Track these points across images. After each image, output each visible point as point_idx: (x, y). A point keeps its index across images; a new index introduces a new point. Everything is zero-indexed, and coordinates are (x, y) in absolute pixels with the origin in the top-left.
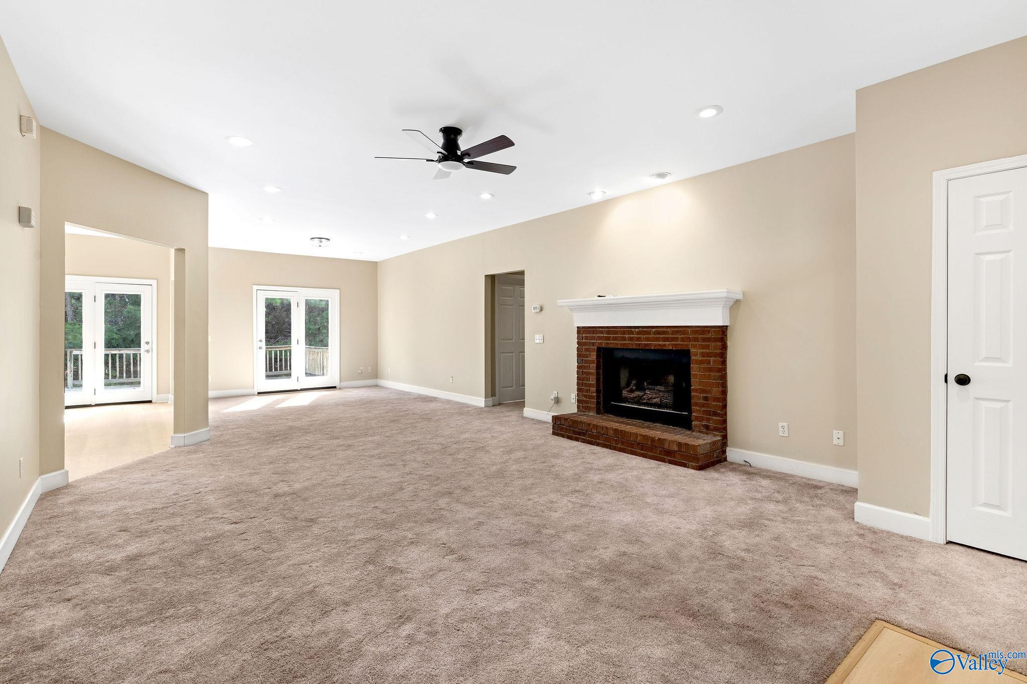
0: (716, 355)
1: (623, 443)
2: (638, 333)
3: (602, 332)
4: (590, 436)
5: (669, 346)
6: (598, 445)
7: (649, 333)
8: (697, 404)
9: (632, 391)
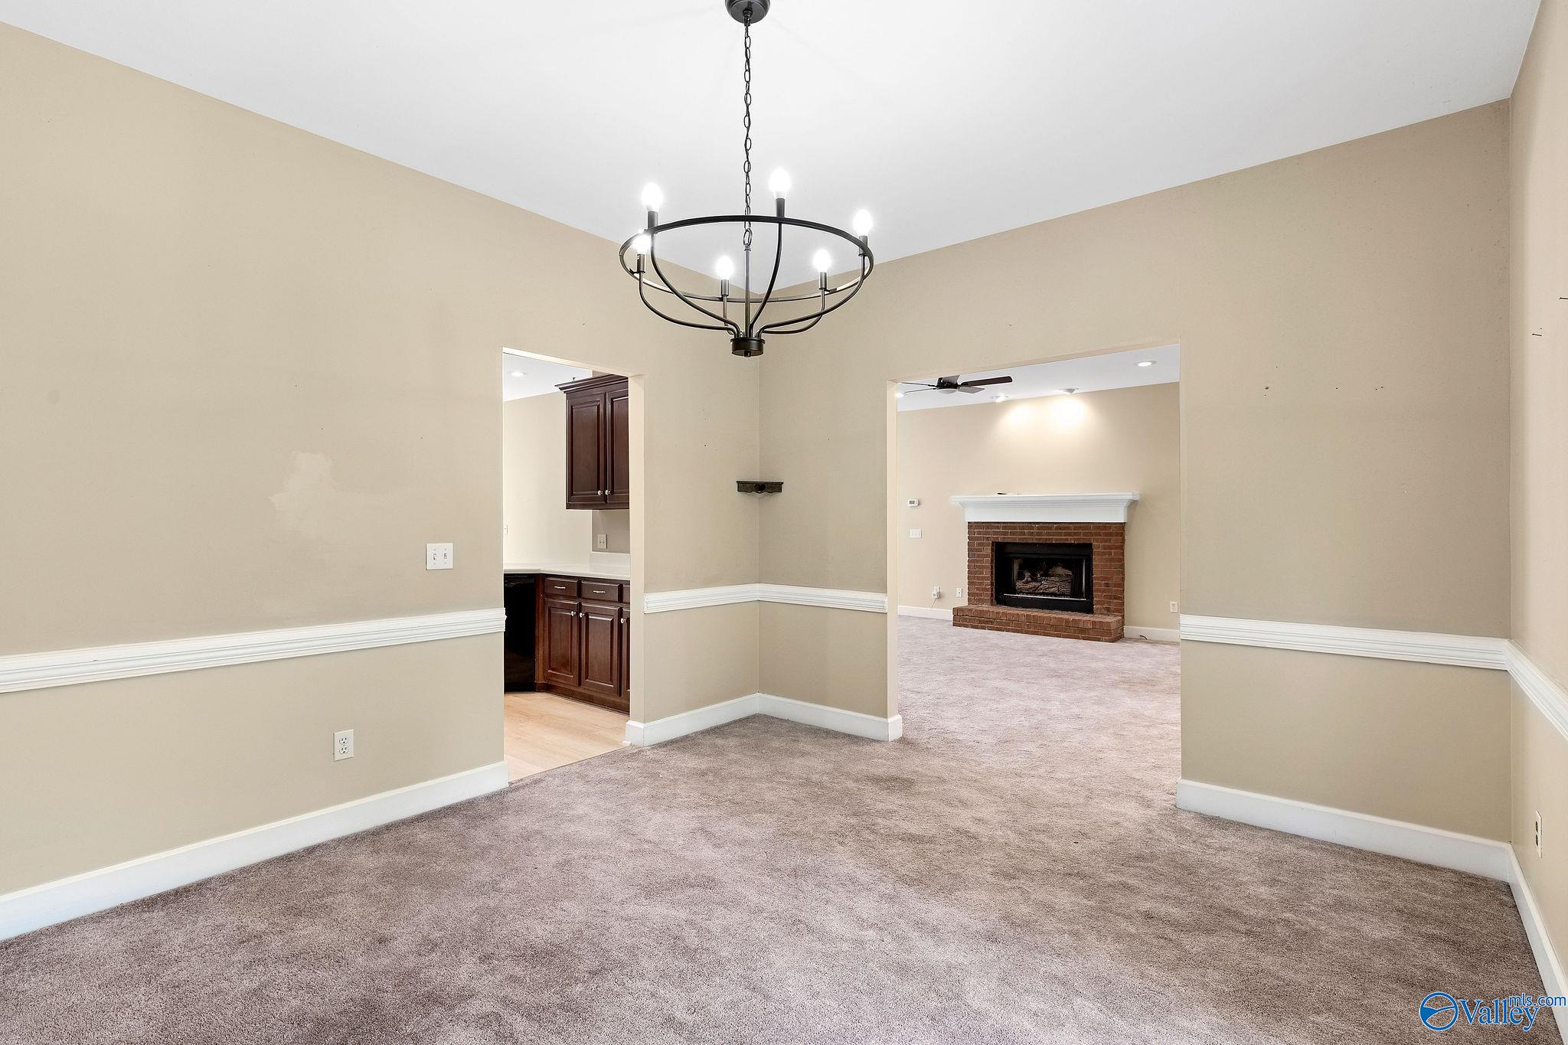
0: (1116, 548)
1: (1035, 627)
2: (1038, 528)
3: (998, 528)
4: (998, 623)
5: (1071, 540)
6: (1008, 631)
7: (1051, 528)
8: (1098, 590)
9: (1027, 582)
